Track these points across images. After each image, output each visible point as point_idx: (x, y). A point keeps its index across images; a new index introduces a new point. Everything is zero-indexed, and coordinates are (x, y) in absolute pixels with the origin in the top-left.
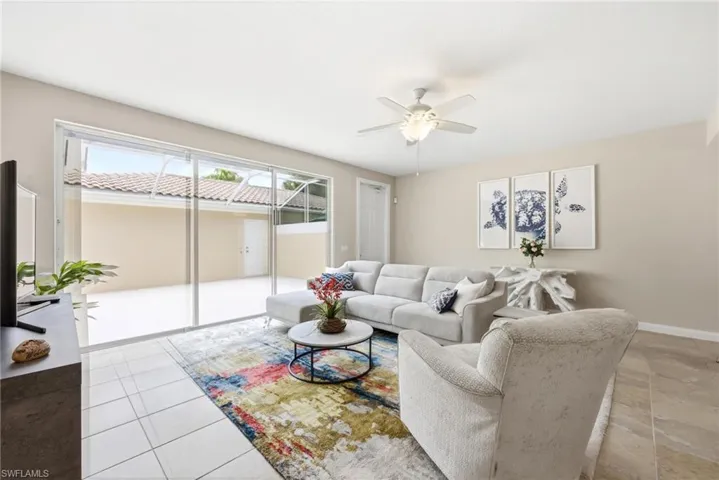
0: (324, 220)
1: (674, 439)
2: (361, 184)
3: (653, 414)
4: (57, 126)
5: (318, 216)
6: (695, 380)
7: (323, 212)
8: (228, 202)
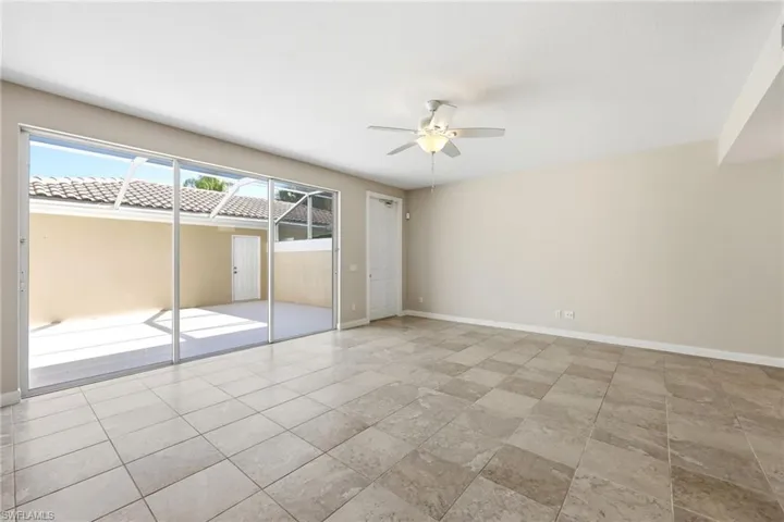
0: (330, 236)
1: (688, 459)
2: (371, 197)
3: (669, 436)
4: (22, 130)
5: (323, 232)
6: (707, 400)
7: (328, 228)
8: (212, 215)
